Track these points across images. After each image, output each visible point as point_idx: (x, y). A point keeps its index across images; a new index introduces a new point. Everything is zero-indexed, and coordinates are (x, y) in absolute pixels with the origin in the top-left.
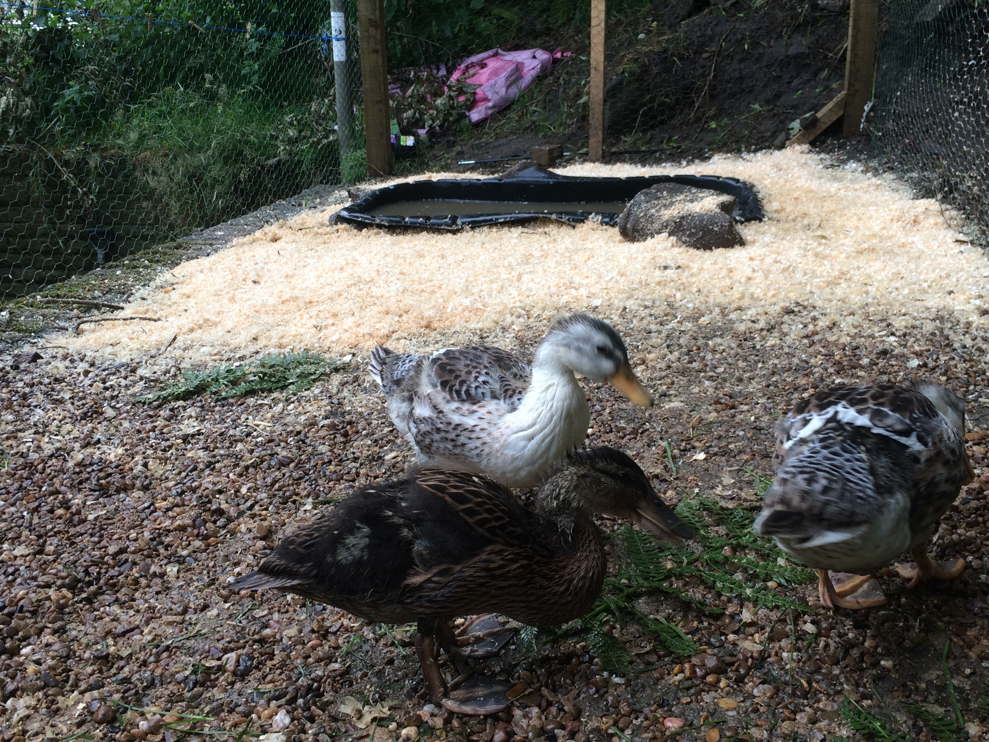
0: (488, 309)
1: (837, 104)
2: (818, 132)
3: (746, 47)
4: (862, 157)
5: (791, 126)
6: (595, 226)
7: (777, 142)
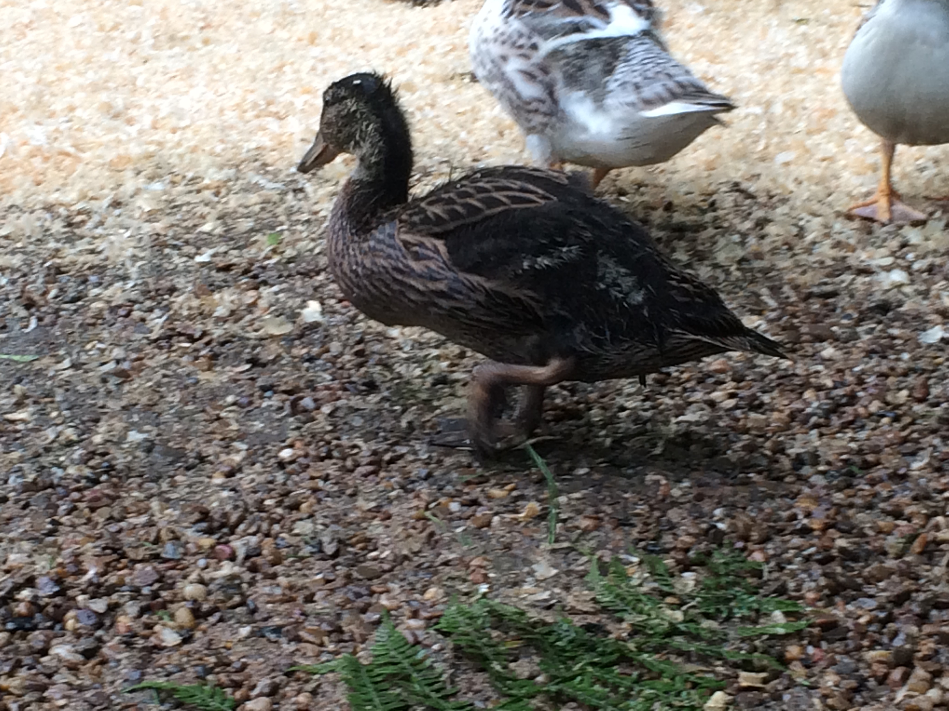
0: (86, 156)
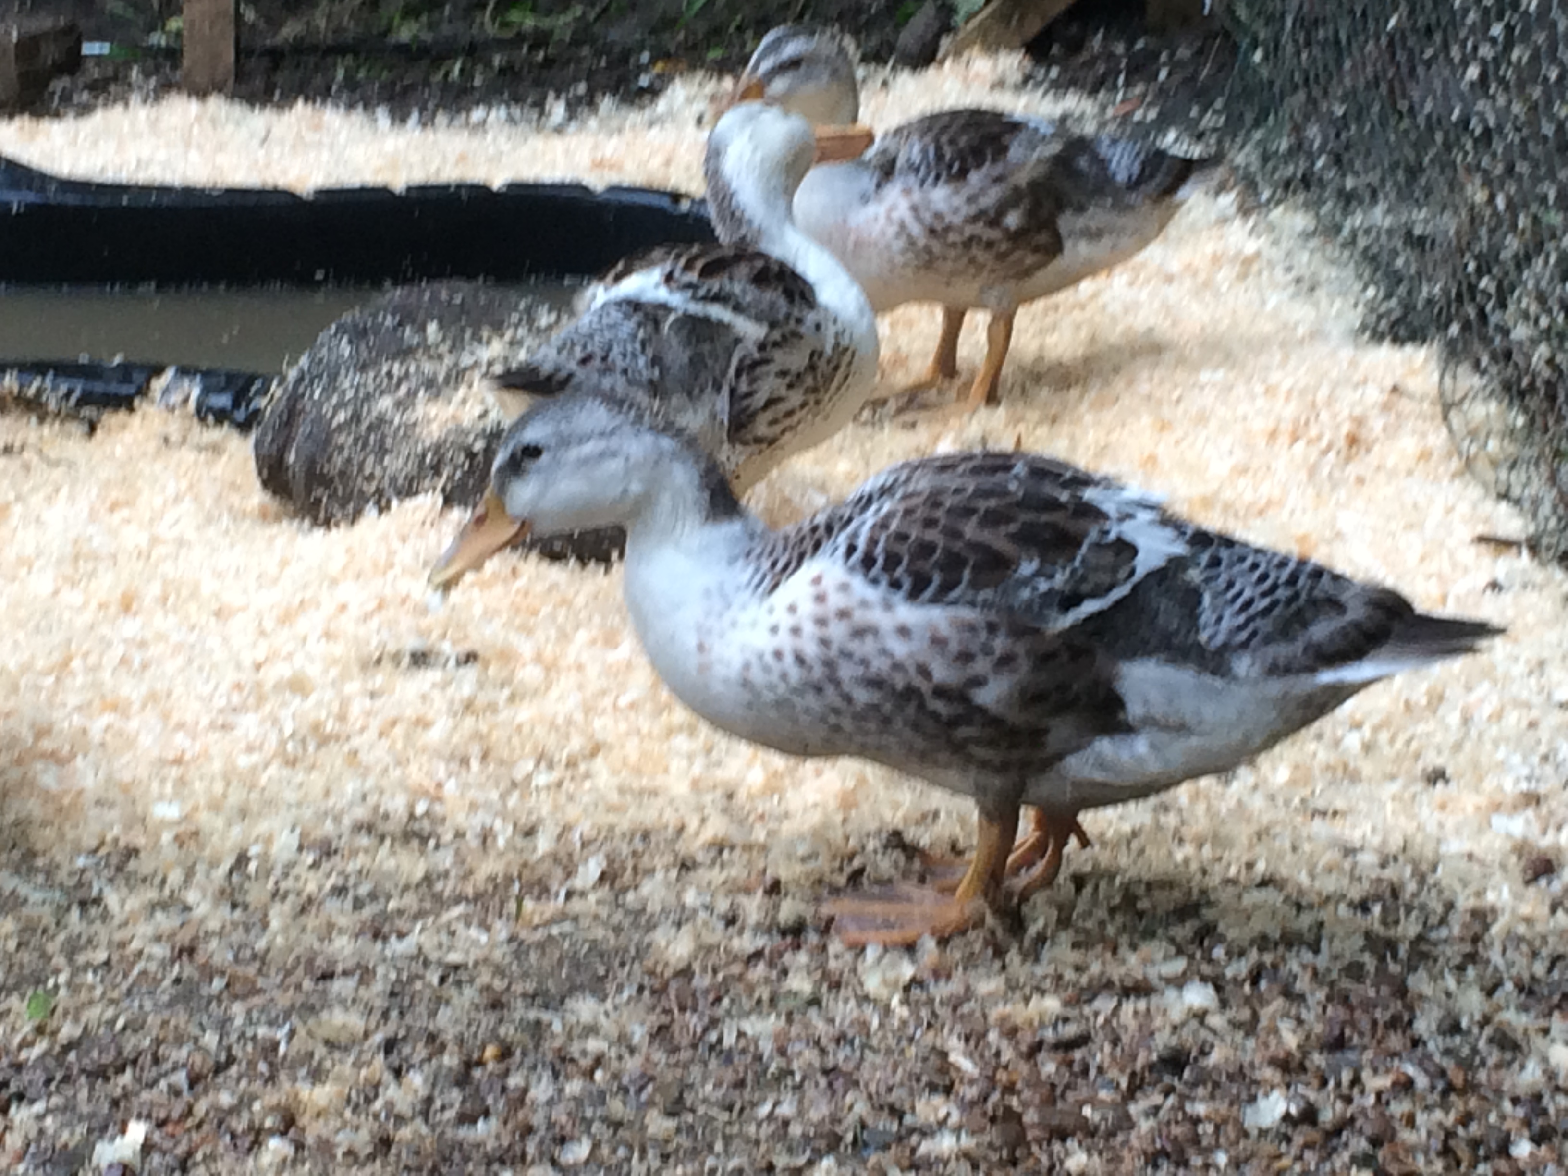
6: (174, 428)
7: (908, 39)
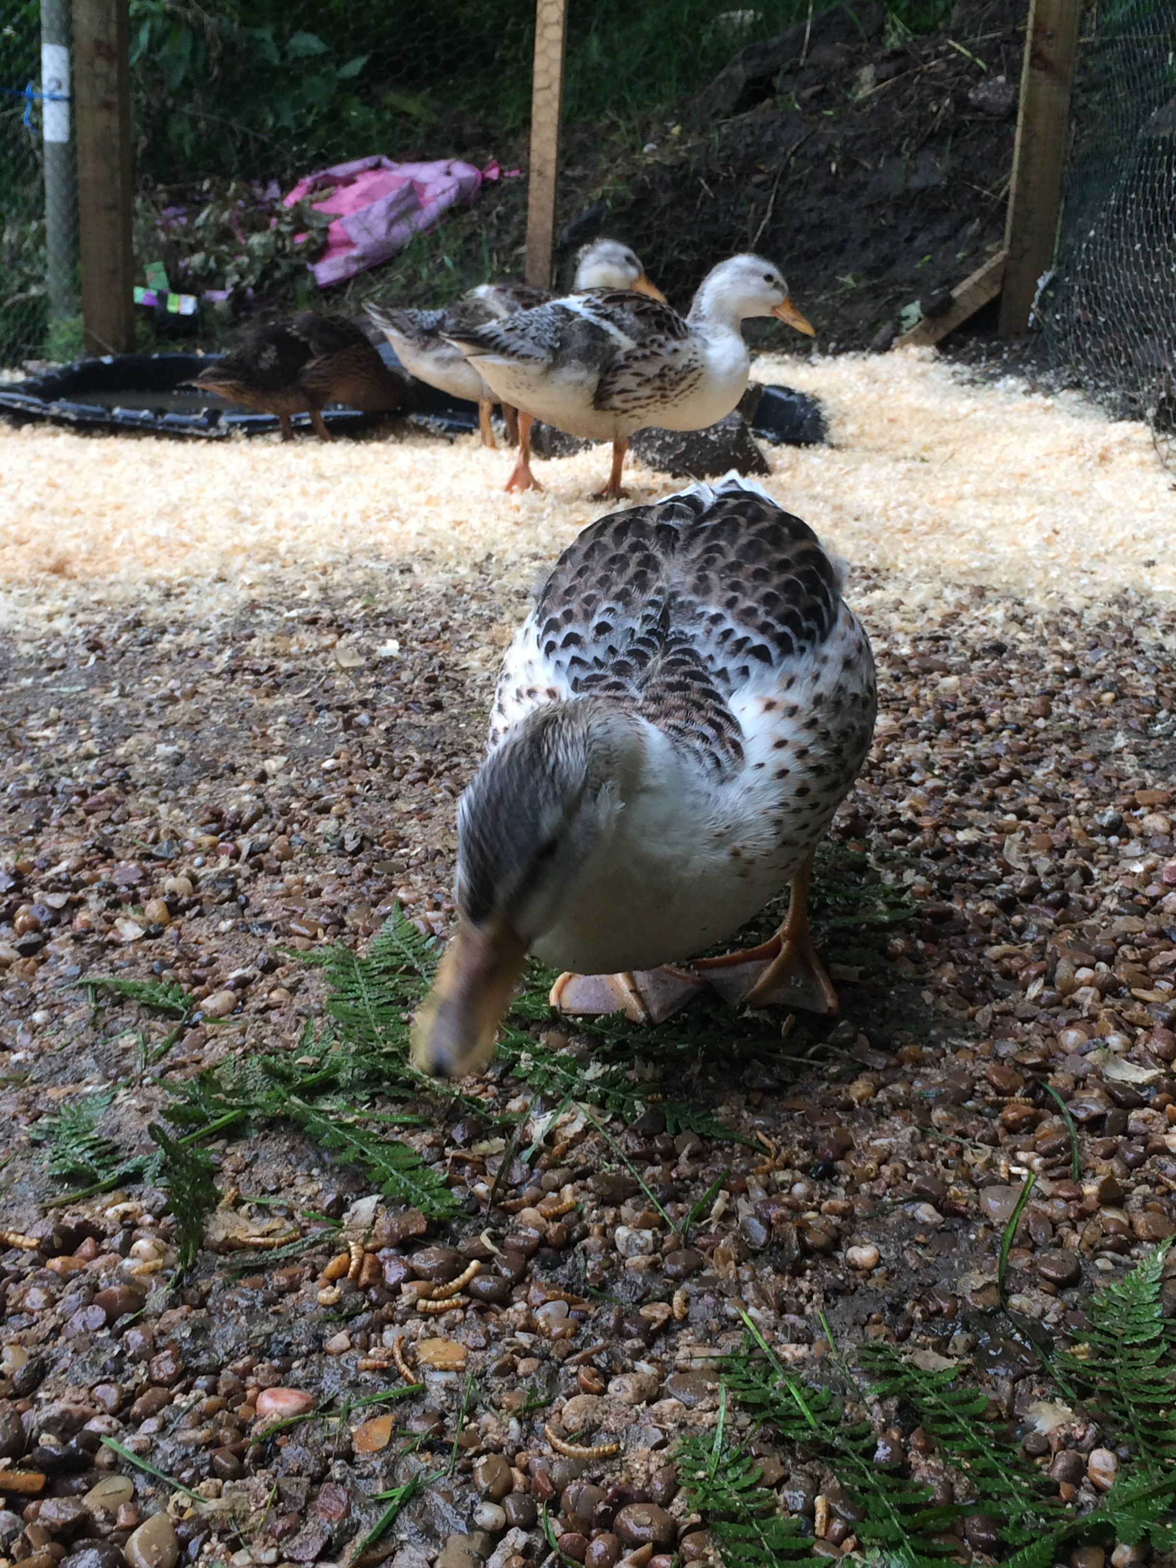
1: (989, 274)
2: (953, 324)
3: (833, 167)
4: (1029, 368)
5: (904, 312)
7: (877, 340)
